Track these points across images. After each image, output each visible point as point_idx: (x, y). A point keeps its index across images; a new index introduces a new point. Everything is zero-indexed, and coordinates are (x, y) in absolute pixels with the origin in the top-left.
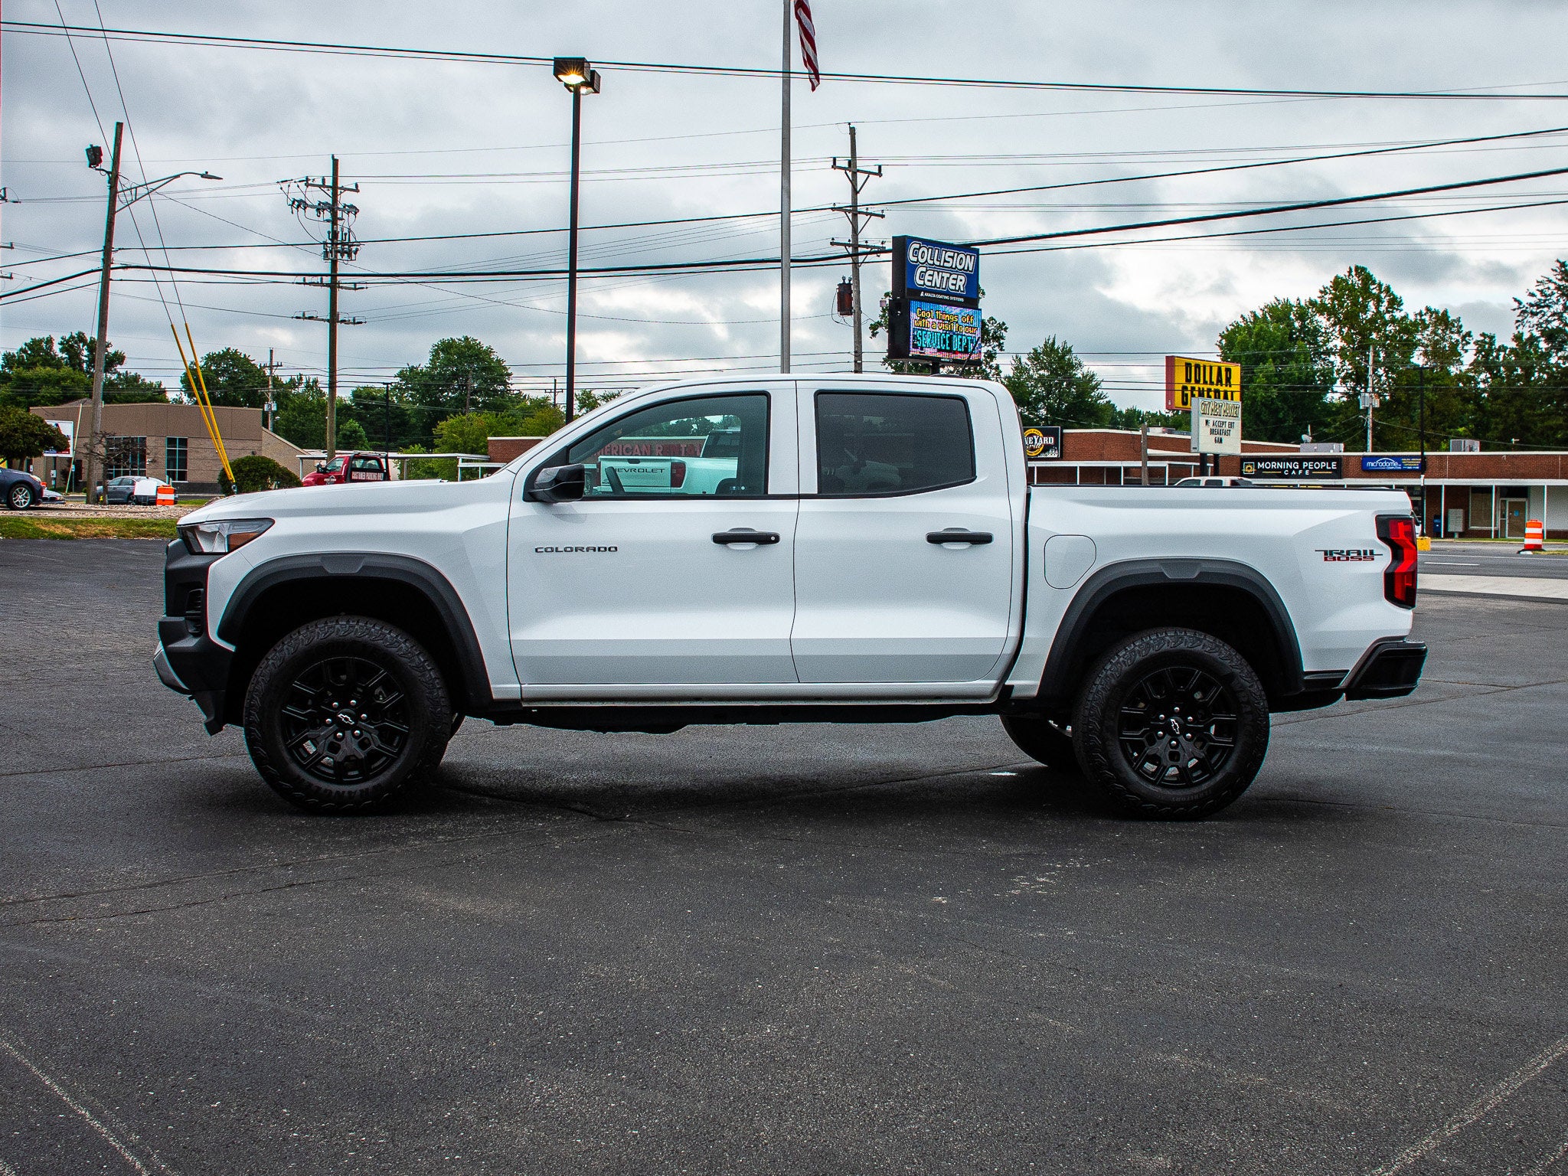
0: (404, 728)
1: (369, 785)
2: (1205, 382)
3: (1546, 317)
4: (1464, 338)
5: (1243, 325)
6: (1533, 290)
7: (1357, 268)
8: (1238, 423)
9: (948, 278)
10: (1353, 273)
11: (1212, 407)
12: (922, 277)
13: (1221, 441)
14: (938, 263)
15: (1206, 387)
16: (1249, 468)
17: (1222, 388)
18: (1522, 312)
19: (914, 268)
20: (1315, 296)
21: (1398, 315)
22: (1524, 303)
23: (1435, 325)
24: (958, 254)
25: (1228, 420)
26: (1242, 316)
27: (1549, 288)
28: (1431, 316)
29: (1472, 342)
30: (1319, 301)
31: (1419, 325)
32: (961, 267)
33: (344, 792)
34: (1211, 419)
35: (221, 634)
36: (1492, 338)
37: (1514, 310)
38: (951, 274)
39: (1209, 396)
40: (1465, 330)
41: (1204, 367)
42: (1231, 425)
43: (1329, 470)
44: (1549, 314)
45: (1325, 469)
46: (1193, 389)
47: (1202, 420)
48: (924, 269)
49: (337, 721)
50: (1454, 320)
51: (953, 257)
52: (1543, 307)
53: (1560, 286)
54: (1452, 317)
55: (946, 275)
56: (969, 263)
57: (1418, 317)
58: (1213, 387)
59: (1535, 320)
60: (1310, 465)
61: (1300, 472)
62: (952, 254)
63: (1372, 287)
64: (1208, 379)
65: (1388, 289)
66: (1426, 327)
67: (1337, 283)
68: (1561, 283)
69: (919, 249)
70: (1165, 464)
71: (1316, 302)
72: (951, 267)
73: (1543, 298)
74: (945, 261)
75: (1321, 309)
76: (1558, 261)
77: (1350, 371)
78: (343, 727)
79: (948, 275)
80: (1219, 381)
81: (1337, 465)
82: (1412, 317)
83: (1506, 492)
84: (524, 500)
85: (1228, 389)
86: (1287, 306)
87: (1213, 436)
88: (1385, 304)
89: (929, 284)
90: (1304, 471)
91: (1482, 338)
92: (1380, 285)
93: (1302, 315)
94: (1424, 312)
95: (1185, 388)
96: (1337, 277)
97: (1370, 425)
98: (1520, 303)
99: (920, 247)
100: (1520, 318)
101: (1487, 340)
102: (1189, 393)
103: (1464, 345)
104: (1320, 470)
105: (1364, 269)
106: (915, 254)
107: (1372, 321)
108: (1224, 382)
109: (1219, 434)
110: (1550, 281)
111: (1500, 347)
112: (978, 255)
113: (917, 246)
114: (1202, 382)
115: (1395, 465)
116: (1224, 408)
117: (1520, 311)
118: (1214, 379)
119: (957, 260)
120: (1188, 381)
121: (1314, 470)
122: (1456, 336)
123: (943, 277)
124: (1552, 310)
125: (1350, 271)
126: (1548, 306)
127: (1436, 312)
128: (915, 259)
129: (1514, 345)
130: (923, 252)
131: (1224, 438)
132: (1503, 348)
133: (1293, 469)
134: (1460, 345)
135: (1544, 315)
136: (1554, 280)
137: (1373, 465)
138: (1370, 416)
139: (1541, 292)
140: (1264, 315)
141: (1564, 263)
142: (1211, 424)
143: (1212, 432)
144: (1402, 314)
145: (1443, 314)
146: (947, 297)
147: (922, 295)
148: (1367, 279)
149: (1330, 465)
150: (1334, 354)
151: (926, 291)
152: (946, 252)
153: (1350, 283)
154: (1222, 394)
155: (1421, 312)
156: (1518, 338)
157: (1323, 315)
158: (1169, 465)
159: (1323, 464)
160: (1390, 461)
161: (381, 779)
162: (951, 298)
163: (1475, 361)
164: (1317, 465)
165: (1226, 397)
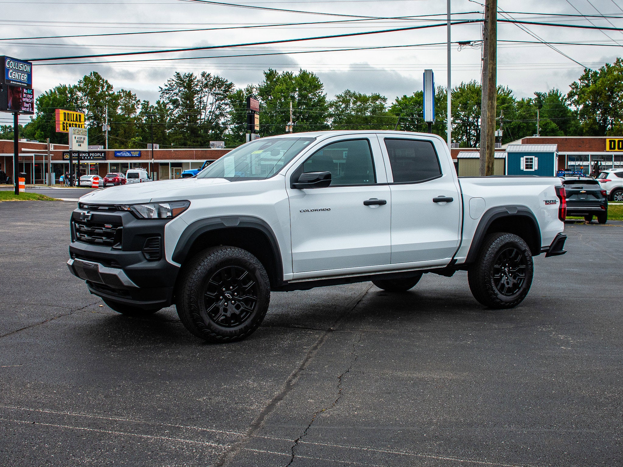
0: (255, 298)
1: (242, 326)
2: (71, 121)
3: (172, 95)
4: (137, 102)
5: (47, 95)
6: (167, 84)
7: (94, 73)
8: (87, 138)
9: (21, 75)
10: (93, 75)
11: (77, 131)
12: (11, 74)
13: (80, 146)
14: (17, 68)
15: (72, 123)
16: (67, 156)
17: (78, 123)
18: (163, 92)
19: (8, 70)
20: (77, 84)
21: (111, 92)
22: (163, 89)
23: (125, 97)
24: (25, 65)
25: (83, 137)
26: (46, 92)
27: (172, 83)
28: (124, 93)
29: (140, 104)
30: (78, 86)
31: (118, 97)
32: (25, 70)
33: (232, 331)
34: (77, 136)
35: (174, 259)
36: (148, 102)
37: (159, 91)
38: (22, 74)
39: (73, 126)
40: (137, 99)
41: (71, 114)
42: (84, 139)
43: (101, 157)
44: (173, 93)
45: (99, 156)
46: (67, 123)
47: (74, 136)
48: (12, 71)
49: (225, 297)
50: (133, 95)
51: (22, 66)
52: (171, 91)
53: (177, 82)
54: (132, 93)
55: (20, 74)
56: (28, 69)
57: (119, 93)
58: (74, 123)
59: (167, 96)
60: (93, 154)
61: (89, 157)
62: (22, 65)
63: (101, 81)
64: (72, 119)
65: (107, 82)
66: (122, 98)
67: (86, 78)
68: (178, 81)
69: (10, 62)
70: (33, 155)
71: (77, 86)
72: (22, 70)
73: (170, 87)
74: (20, 68)
75: (80, 89)
76: (176, 72)
77: (91, 115)
78: (227, 300)
79: (21, 74)
80: (77, 120)
81: (105, 155)
82: (116, 93)
83: (173, 165)
84: (291, 188)
85: (80, 123)
86: (65, 88)
87: (78, 144)
88: (106, 88)
89: (14, 77)
90: (90, 157)
91: (144, 103)
92: (103, 80)
93: (71, 92)
94: (121, 91)
95: (64, 123)
96: (85, 76)
97: (107, 138)
98: (162, 89)
99: (10, 61)
100: (162, 95)
101: (146, 103)
102: (65, 125)
103: (137, 105)
104: (97, 156)
105: (97, 73)
106: (9, 64)
107: (101, 94)
108: (78, 121)
109: (80, 142)
110: (173, 80)
111: (151, 106)
112: (32, 65)
113: (9, 61)
114: (70, 120)
115: (129, 154)
116: (81, 131)
117: (162, 92)
118: (75, 120)
119: (24, 67)
120: (65, 120)
121: (95, 157)
122: (134, 102)
123: (19, 75)
124: (174, 92)
125: (91, 74)
126: (172, 90)
127: (126, 92)
128: (8, 66)
129: (157, 105)
130: (11, 63)
131: (82, 144)
132: (152, 107)
133: (86, 156)
134: (136, 105)
135: (171, 94)
136: (175, 80)
137: (119, 154)
138: (107, 134)
139: (170, 84)
140: (55, 91)
141: (178, 73)
142: (77, 138)
143: (77, 142)
144: (112, 92)
145: (129, 92)
146: (20, 84)
147: (11, 82)
148: (98, 77)
149: (101, 155)
150: (85, 108)
151: (13, 81)
152: (20, 63)
153: (91, 79)
154: (78, 125)
155: (120, 91)
156: (158, 103)
157: (80, 92)
158: (35, 155)
159: (98, 154)
160: (126, 153)
161: (247, 323)
162: (22, 84)
163: (141, 111)
164: (96, 155)
165: (79, 127)
